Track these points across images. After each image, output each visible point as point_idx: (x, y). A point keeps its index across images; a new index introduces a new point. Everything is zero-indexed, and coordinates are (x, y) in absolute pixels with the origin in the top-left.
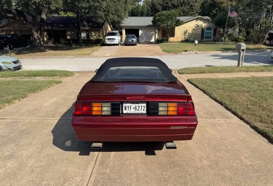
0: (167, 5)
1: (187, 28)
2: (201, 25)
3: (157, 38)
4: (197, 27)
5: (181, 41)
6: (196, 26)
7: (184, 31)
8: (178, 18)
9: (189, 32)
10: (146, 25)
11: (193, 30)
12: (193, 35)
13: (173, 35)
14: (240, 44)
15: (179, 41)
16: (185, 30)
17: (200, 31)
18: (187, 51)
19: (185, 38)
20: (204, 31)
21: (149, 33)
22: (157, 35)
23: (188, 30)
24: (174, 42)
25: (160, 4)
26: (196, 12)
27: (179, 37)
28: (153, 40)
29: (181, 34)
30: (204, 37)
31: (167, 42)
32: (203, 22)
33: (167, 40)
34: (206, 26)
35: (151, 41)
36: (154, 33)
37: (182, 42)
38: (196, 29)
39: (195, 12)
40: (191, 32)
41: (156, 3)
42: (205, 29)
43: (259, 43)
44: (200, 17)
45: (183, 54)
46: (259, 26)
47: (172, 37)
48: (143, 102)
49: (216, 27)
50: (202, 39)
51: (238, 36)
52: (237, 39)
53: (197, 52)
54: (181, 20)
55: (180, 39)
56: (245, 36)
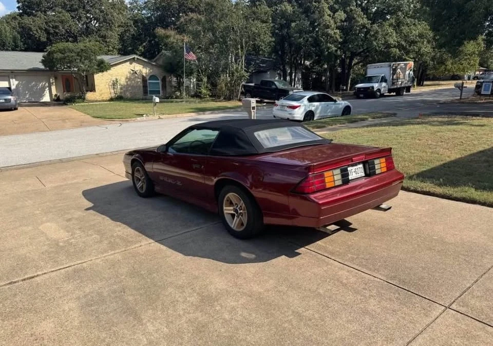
0: (57, 31)
1: (117, 76)
2: (140, 70)
3: (56, 95)
4: (133, 74)
5: (108, 98)
6: (132, 72)
7: (112, 82)
8: (99, 58)
9: (122, 83)
10: (26, 69)
11: (127, 80)
12: (130, 88)
13: (93, 89)
14: (248, 100)
15: (104, 99)
16: (114, 79)
17: (139, 81)
18: (142, 115)
19: (116, 94)
20: (146, 81)
21: (36, 85)
22: (53, 88)
23: (118, 80)
24: (96, 101)
25: (41, 29)
26: (114, 48)
27: (103, 91)
28: (46, 98)
29: (107, 86)
30: (149, 92)
31: (83, 102)
32: (142, 66)
33: (82, 98)
34: (149, 73)
35: (41, 101)
36: (47, 84)
37: (111, 100)
38: (132, 77)
39: (111, 48)
40: (125, 84)
41: (31, 24)
42: (148, 78)
43: (233, 99)
44: (136, 57)
45: (140, 121)
46: (228, 75)
47: (91, 91)
48: (359, 163)
49: (164, 74)
50: (145, 95)
51: (200, 89)
52: (199, 94)
53: (161, 116)
54: (106, 62)
55: (106, 94)
56: (210, 90)
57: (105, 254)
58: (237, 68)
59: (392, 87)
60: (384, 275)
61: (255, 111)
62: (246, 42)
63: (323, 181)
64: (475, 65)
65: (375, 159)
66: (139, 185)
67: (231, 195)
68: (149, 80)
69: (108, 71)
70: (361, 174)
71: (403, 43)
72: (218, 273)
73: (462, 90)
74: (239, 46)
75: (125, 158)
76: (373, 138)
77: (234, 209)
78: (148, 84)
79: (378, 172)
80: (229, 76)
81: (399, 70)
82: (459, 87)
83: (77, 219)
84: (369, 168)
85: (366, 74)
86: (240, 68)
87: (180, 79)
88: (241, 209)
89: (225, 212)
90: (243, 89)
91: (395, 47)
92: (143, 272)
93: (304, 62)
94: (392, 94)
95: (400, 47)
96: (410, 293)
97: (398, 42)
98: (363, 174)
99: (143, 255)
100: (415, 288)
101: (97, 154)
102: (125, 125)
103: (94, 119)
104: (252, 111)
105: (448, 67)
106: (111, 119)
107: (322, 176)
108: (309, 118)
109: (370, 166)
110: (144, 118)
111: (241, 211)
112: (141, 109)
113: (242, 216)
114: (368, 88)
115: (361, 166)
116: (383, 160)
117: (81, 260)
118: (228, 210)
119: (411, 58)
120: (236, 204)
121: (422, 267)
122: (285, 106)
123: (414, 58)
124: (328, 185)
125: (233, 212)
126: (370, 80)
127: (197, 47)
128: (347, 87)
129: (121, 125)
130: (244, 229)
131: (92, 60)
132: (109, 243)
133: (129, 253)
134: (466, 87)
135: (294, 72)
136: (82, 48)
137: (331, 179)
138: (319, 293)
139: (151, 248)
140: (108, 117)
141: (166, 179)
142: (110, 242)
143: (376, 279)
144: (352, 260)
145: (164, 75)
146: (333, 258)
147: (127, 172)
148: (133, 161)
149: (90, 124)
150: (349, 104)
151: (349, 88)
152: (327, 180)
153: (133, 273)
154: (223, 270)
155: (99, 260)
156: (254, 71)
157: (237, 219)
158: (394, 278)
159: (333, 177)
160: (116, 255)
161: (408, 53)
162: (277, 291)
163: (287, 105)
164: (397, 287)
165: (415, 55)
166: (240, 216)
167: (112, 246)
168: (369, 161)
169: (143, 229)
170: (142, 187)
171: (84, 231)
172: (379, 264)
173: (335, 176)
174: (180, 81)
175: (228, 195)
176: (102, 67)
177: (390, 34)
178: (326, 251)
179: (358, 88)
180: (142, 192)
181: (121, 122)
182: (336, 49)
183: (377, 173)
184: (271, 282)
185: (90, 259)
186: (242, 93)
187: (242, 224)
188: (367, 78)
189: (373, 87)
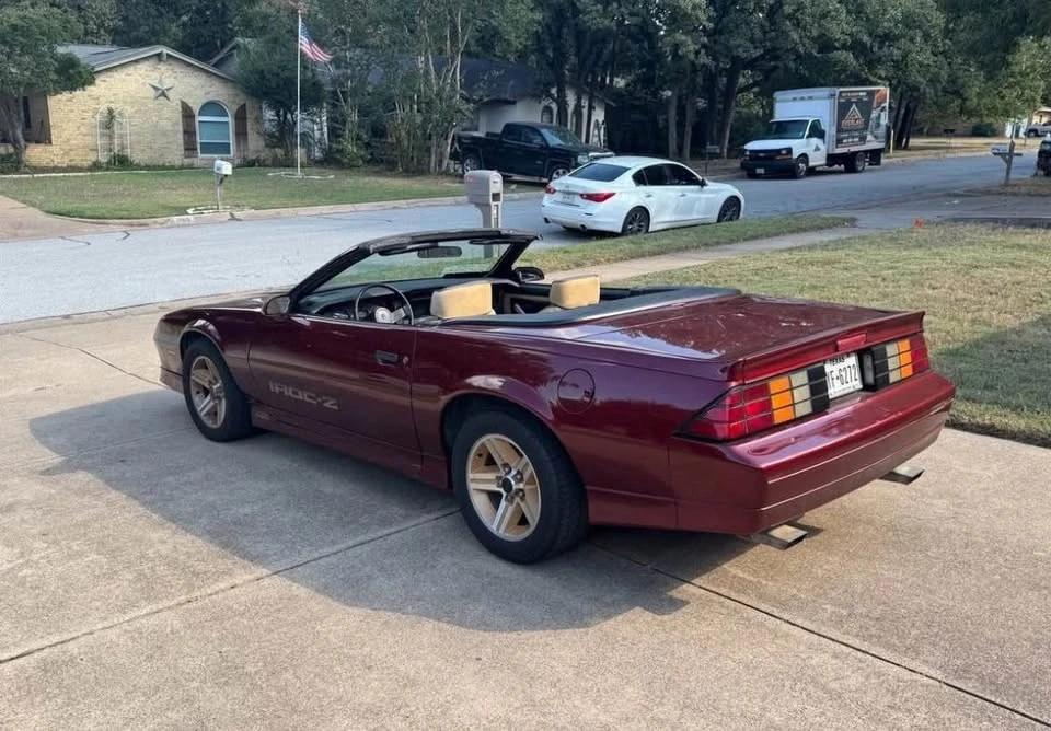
1: (112, 102)
2: (176, 88)
4: (156, 97)
5: (87, 163)
6: (153, 92)
7: (98, 117)
8: (61, 50)
9: (126, 122)
11: (140, 115)
12: (147, 138)
13: (42, 135)
14: (479, 177)
15: (77, 163)
16: (104, 108)
17: (174, 119)
18: (182, 211)
19: (108, 151)
20: (192, 117)
23: (116, 114)
24: (55, 169)
26: (101, 25)
27: (73, 143)
29: (86, 129)
30: (199, 147)
31: (17, 170)
33: (16, 162)
34: (202, 97)
37: (97, 166)
42: (197, 109)
44: (165, 50)
45: (178, 226)
46: (415, 107)
47: (38, 142)
48: (848, 355)
49: (242, 99)
50: (190, 157)
51: (340, 143)
52: (338, 156)
53: (237, 214)
54: (83, 62)
55: (80, 152)
56: (368, 145)
57: (131, 614)
58: (441, 90)
59: (839, 151)
60: (933, 665)
61: (500, 203)
62: (466, 21)
63: (767, 406)
64: (1034, 100)
65: (888, 342)
66: (203, 404)
67: (493, 442)
68: (200, 114)
69: (88, 88)
70: (854, 383)
71: (866, 39)
72: (472, 667)
73: (1009, 162)
74: (448, 32)
75: (161, 330)
76: (813, 281)
77: (498, 478)
78: (197, 124)
79: (894, 377)
80: (419, 111)
81: (854, 106)
82: (1002, 155)
83: (30, 506)
84: (874, 367)
85: (771, 115)
86: (448, 88)
87: (285, 114)
88: (521, 480)
89: (472, 486)
90: (456, 145)
91: (844, 47)
92: (250, 669)
93: (611, 81)
94: (836, 167)
95: (856, 47)
96: (1018, 716)
97: (851, 35)
98: (858, 385)
99: (242, 615)
100: (1030, 702)
101: (67, 317)
102: (139, 236)
103: (51, 219)
104: (493, 204)
105: (968, 103)
106: (99, 218)
107: (763, 390)
108: (636, 226)
109: (877, 362)
110: (191, 216)
111: (521, 486)
112: (180, 192)
113: (523, 498)
114: (778, 152)
115: (852, 360)
116: (905, 345)
117: (59, 630)
118: (479, 483)
119: (880, 77)
120: (505, 465)
121: (1029, 639)
122: (574, 193)
123: (886, 78)
124: (779, 417)
125: (494, 487)
126: (783, 129)
127: (331, 31)
128: (722, 149)
129: (129, 235)
130: (531, 536)
131: (42, 55)
132: (138, 580)
133: (203, 609)
134: (1020, 155)
135: (586, 104)
136: (14, 20)
137: (786, 398)
138: (771, 722)
139: (263, 593)
140: (88, 213)
141: (288, 392)
142: (140, 576)
143: (918, 677)
144: (839, 622)
145: (242, 103)
146: (786, 617)
147: (166, 369)
148: (187, 340)
149: (40, 233)
150: (736, 192)
151: (725, 150)
152: (776, 402)
153: (226, 673)
154: (484, 659)
155: (117, 631)
156: (486, 99)
157: (506, 507)
158: (965, 671)
159: (790, 393)
160: (163, 615)
161: (872, 64)
162: (653, 719)
163: (581, 192)
164: (979, 701)
165: (892, 72)
166: (517, 500)
167: (149, 588)
168: (874, 349)
169: (231, 537)
170: (213, 413)
171: (56, 542)
172: (913, 632)
173: (795, 391)
174: (285, 118)
175: (484, 439)
176: (69, 78)
177: (833, 13)
178: (761, 597)
179: (751, 151)
180: (215, 426)
181: (128, 228)
182: (697, 47)
183: (891, 381)
184: (630, 691)
185: (86, 630)
186: (454, 156)
187: (523, 521)
188: (775, 126)
189: (789, 151)
